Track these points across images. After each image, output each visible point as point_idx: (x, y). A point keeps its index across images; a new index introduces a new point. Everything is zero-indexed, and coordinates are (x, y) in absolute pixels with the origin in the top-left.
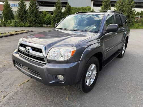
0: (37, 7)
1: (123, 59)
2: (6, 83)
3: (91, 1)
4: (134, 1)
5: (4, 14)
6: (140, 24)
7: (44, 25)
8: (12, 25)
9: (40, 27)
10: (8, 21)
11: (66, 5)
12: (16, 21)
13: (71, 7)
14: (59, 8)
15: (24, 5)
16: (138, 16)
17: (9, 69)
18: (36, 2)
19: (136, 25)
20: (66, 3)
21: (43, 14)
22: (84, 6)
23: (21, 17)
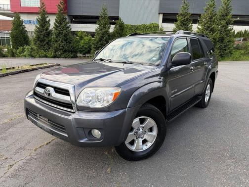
0: (68, 25)
1: (206, 109)
2: (13, 146)
3: (159, 14)
4: (231, 14)
5: (12, 37)
6: (243, 52)
7: (79, 55)
8: (24, 54)
9: (72, 58)
10: (18, 48)
11: (116, 21)
12: (32, 49)
13: (125, 24)
14: (104, 27)
15: (46, 22)
16: (239, 39)
17: (18, 126)
18: (67, 17)
19: (237, 54)
20: (117, 18)
21: (77, 36)
22: (147, 23)
23: (41, 42)
